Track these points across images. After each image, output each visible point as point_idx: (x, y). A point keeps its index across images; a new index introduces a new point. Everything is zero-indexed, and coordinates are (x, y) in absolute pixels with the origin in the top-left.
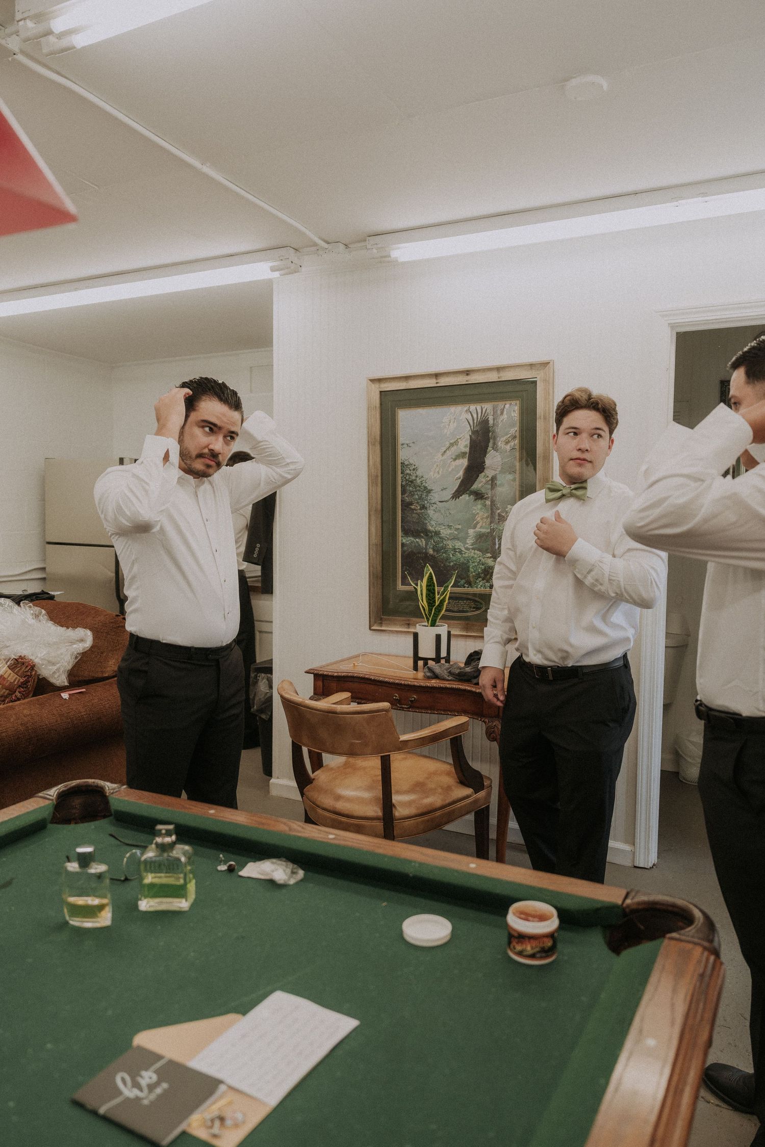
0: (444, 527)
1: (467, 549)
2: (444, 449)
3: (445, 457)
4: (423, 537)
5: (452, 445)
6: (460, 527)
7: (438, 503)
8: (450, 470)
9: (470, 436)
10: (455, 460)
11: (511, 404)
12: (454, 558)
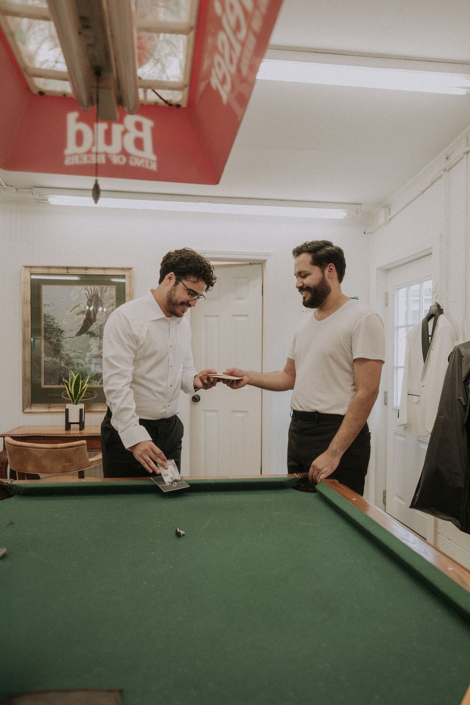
0: (71, 352)
1: (86, 363)
2: (71, 309)
3: (72, 313)
4: (58, 357)
5: (76, 306)
6: (81, 351)
7: (68, 338)
8: (75, 320)
9: (87, 302)
10: (78, 315)
11: (111, 287)
12: (78, 369)
